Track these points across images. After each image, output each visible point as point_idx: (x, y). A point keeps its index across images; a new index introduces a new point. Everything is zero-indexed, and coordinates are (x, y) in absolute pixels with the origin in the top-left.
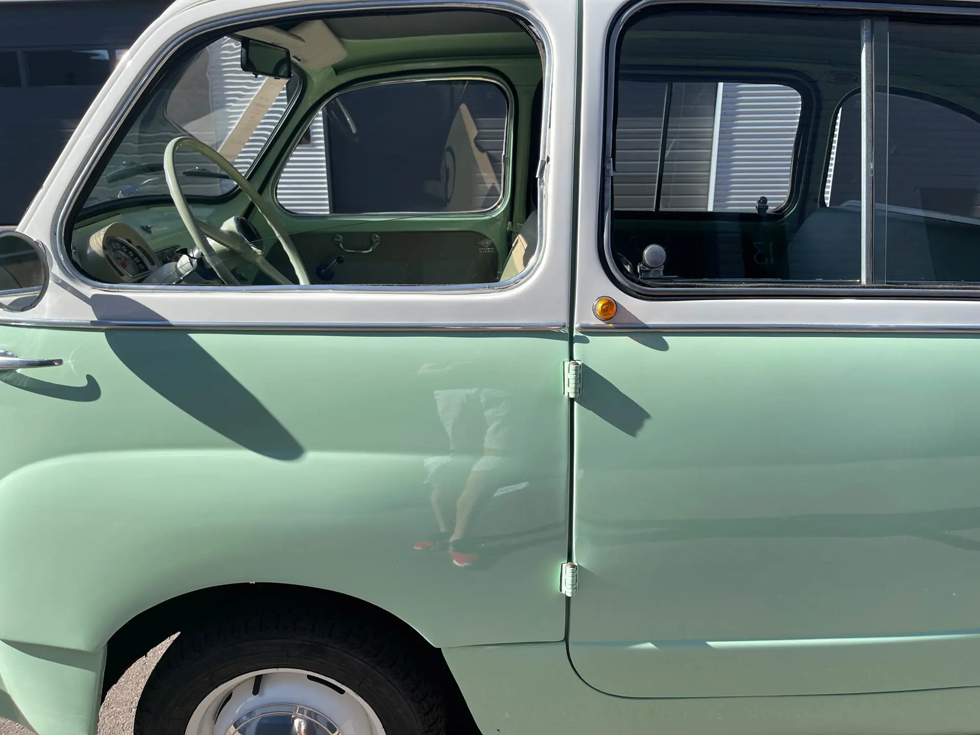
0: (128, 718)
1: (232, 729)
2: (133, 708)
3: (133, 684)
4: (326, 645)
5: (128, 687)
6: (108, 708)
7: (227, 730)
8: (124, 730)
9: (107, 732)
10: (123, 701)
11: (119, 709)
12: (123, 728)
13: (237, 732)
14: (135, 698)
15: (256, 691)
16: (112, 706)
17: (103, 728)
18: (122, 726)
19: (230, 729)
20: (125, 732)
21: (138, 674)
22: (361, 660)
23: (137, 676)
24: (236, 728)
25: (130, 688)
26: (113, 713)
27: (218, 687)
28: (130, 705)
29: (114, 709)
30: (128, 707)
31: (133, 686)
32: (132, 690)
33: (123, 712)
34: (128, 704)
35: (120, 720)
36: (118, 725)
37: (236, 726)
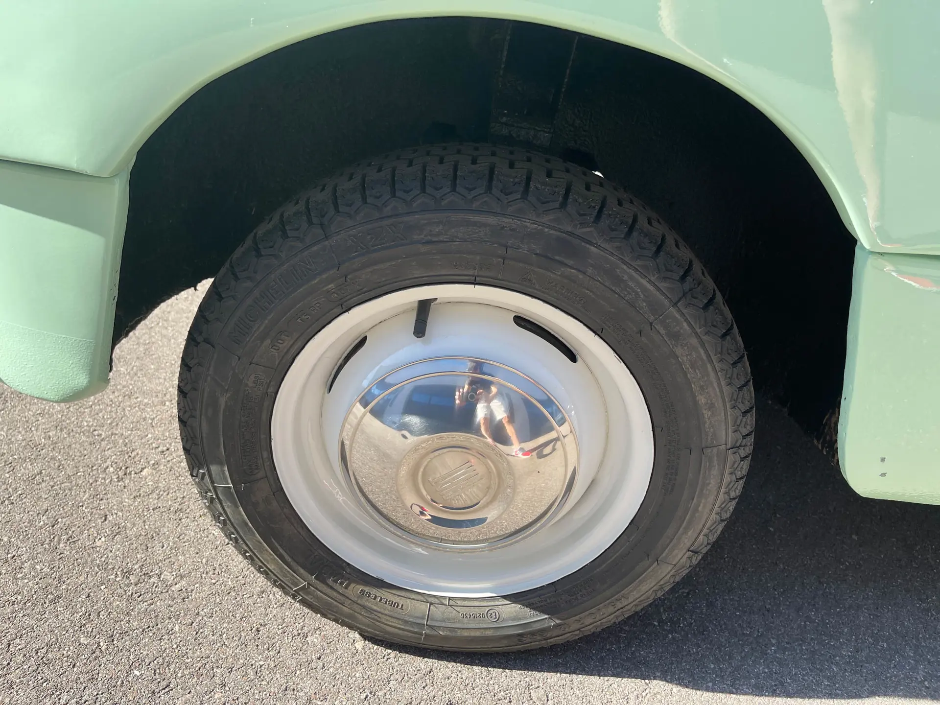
0: (159, 413)
1: (359, 409)
2: (167, 401)
3: (166, 373)
4: (590, 243)
5: (160, 376)
6: (130, 398)
7: (349, 411)
8: (153, 426)
9: (128, 426)
10: (151, 391)
11: (146, 401)
12: (151, 423)
13: (368, 414)
14: (170, 389)
15: (420, 330)
16: (138, 395)
17: (122, 421)
18: (150, 421)
19: (354, 410)
20: (156, 429)
21: (173, 362)
22: (650, 281)
23: (172, 364)
24: (365, 406)
25: (163, 377)
26: (138, 404)
27: (350, 309)
28: (162, 398)
29: (139, 399)
30: (160, 399)
31: (167, 376)
32: (165, 379)
33: (152, 404)
34: (160, 395)
35: (148, 414)
36: (145, 419)
37: (365, 403)
